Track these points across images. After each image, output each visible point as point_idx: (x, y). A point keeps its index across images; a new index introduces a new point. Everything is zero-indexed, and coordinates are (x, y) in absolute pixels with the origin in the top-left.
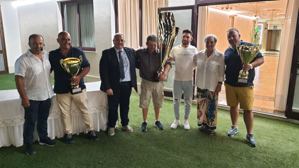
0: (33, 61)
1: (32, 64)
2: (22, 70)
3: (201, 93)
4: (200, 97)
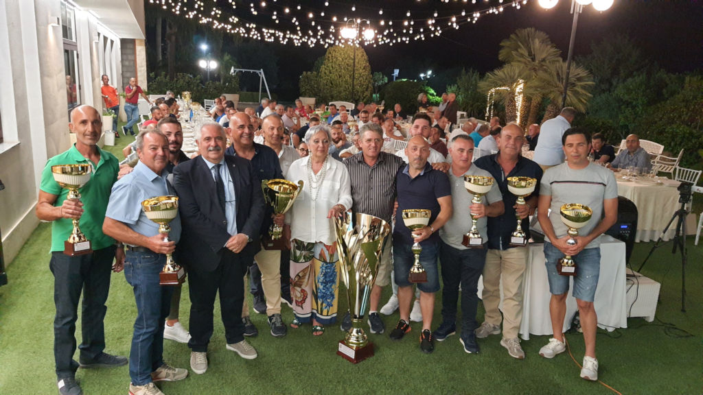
3: (304, 253)
4: (302, 260)
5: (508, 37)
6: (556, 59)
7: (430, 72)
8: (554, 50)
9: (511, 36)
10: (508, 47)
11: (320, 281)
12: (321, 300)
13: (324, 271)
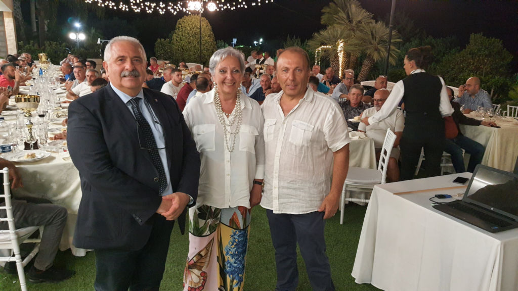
3: (210, 221)
4: (207, 232)
5: (328, 5)
6: (369, 21)
7: (261, 40)
8: (367, 13)
9: (330, 3)
10: (328, 13)
11: (230, 253)
12: (231, 276)
13: (237, 240)
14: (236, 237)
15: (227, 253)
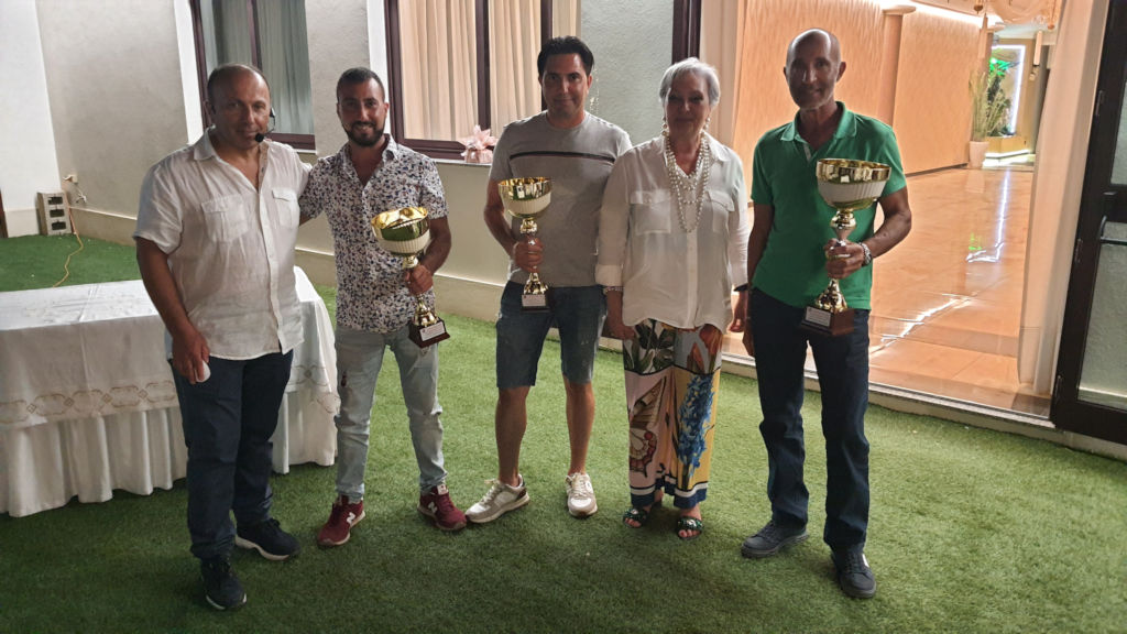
0: (214, 182)
1: (206, 194)
2: (160, 218)
3: (654, 352)
4: (650, 368)
11: (685, 416)
12: (685, 458)
13: (696, 393)
14: (696, 387)
15: (682, 416)
